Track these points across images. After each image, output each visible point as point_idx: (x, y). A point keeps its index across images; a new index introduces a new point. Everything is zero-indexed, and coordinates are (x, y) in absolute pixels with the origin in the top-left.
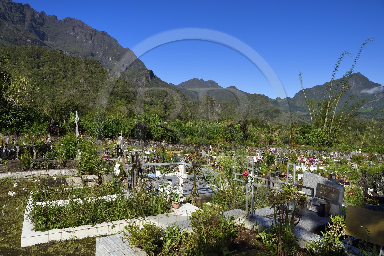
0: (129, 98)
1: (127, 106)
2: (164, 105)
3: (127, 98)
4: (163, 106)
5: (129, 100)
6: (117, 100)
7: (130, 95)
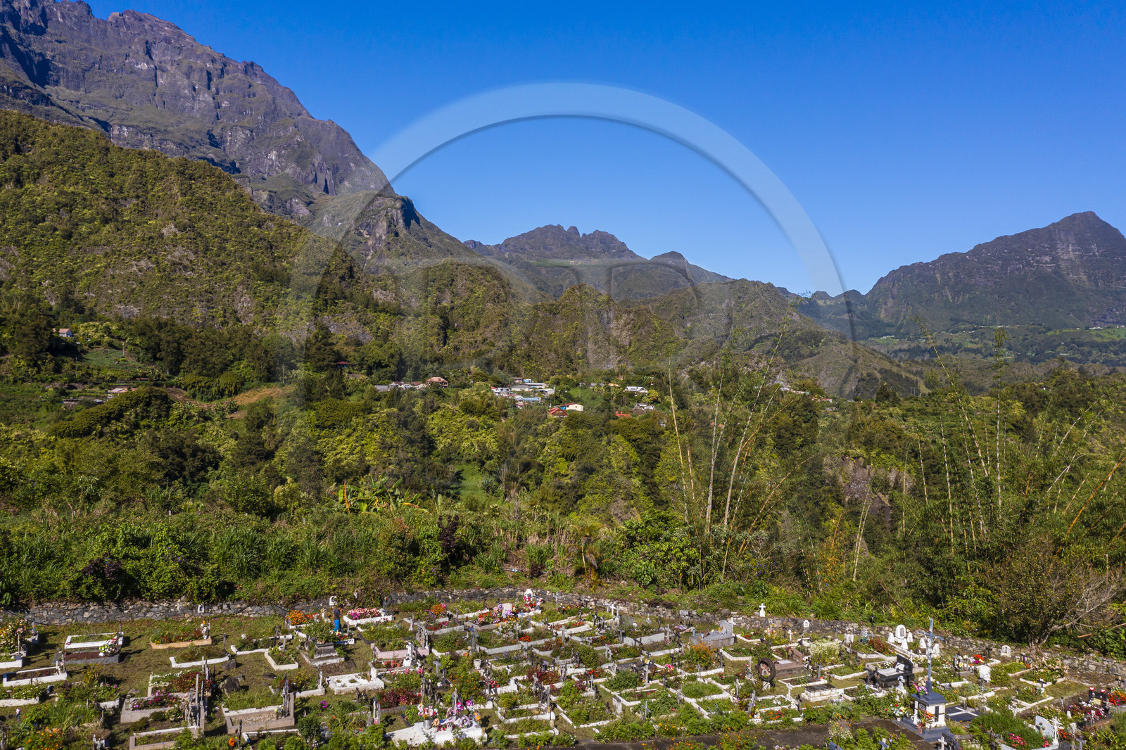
0: (326, 292)
1: (319, 319)
2: (441, 317)
3: (319, 292)
4: (437, 320)
5: (325, 300)
6: (286, 297)
7: (330, 283)
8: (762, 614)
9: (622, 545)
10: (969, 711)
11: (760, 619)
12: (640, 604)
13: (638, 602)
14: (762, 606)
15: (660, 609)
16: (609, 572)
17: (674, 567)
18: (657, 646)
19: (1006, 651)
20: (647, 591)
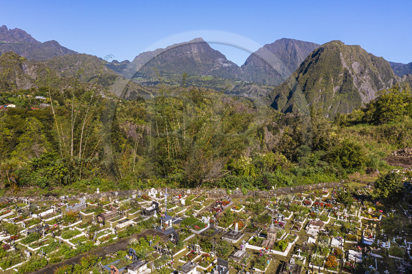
8: (98, 192)
9: (31, 170)
10: (179, 218)
11: (97, 194)
12: (40, 197)
13: (40, 196)
14: (98, 189)
15: (51, 197)
16: (24, 184)
17: (57, 177)
18: (50, 216)
19: (189, 191)
20: (43, 190)
